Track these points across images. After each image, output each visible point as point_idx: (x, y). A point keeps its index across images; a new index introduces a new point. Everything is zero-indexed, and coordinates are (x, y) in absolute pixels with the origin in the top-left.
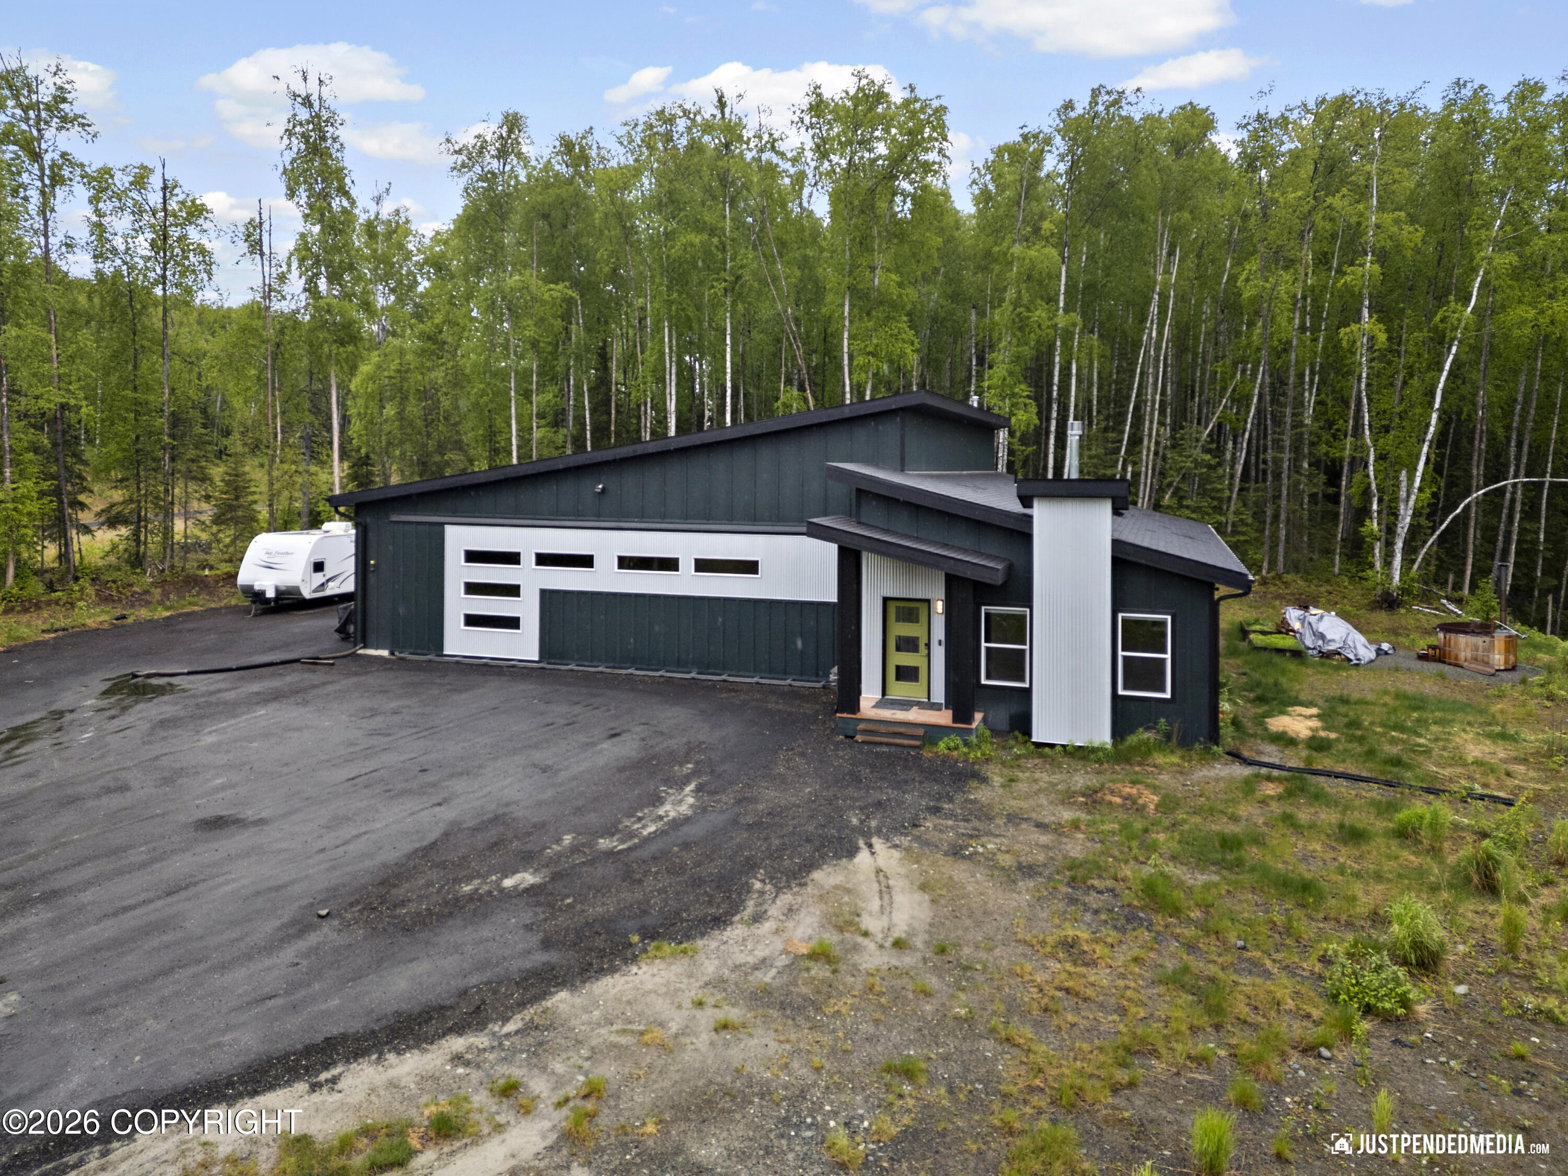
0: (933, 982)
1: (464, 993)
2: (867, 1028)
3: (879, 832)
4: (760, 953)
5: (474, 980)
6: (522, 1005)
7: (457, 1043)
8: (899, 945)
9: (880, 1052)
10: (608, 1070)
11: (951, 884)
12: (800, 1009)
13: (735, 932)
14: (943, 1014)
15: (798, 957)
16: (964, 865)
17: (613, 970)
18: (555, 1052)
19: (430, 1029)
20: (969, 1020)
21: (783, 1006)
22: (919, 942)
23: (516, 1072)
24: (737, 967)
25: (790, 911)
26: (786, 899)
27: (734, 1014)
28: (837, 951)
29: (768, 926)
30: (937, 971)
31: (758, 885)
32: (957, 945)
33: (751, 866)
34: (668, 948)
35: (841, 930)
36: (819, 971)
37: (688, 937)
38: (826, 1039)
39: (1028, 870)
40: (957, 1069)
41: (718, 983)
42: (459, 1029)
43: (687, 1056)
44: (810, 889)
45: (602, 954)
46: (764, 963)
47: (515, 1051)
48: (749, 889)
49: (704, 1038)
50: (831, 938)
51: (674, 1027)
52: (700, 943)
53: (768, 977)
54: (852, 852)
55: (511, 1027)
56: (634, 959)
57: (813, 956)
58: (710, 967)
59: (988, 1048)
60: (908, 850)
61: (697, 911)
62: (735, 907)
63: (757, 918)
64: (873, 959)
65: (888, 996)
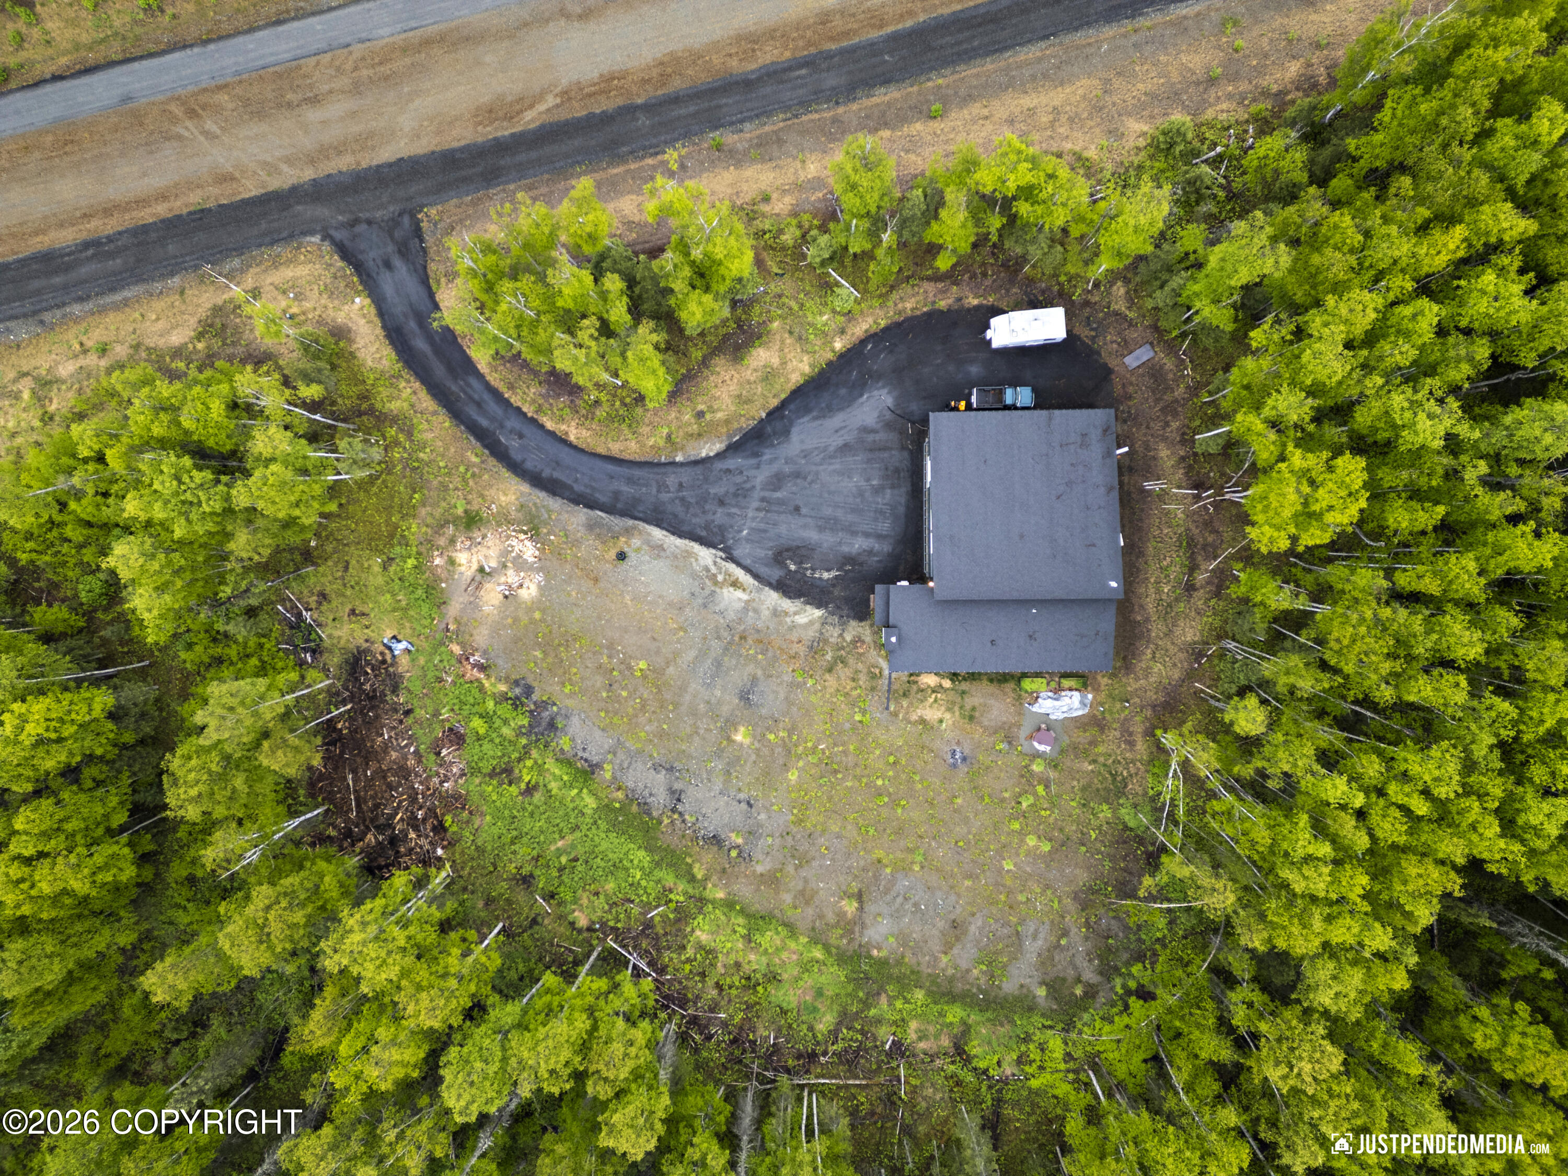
0: (786, 627)
2: (774, 622)
3: (826, 610)
4: (785, 606)
6: (764, 585)
7: (756, 583)
8: (794, 621)
9: (770, 624)
10: (758, 600)
11: (815, 623)
12: (775, 614)
13: (789, 601)
14: (780, 629)
15: (785, 611)
17: (775, 591)
18: (758, 593)
25: (796, 606)
26: (799, 604)
27: (771, 608)
28: (788, 615)
29: (792, 604)
30: (789, 627)
31: (802, 599)
32: (796, 628)
33: (808, 596)
34: (782, 595)
36: (784, 613)
37: (785, 596)
38: (771, 619)
39: (822, 634)
40: (771, 632)
41: (777, 603)
43: (762, 606)
44: (803, 606)
46: (782, 608)
48: (800, 598)
50: (791, 613)
51: (766, 603)
52: (784, 599)
54: (818, 608)
55: (760, 586)
58: (780, 602)
64: (788, 620)
65: (780, 623)
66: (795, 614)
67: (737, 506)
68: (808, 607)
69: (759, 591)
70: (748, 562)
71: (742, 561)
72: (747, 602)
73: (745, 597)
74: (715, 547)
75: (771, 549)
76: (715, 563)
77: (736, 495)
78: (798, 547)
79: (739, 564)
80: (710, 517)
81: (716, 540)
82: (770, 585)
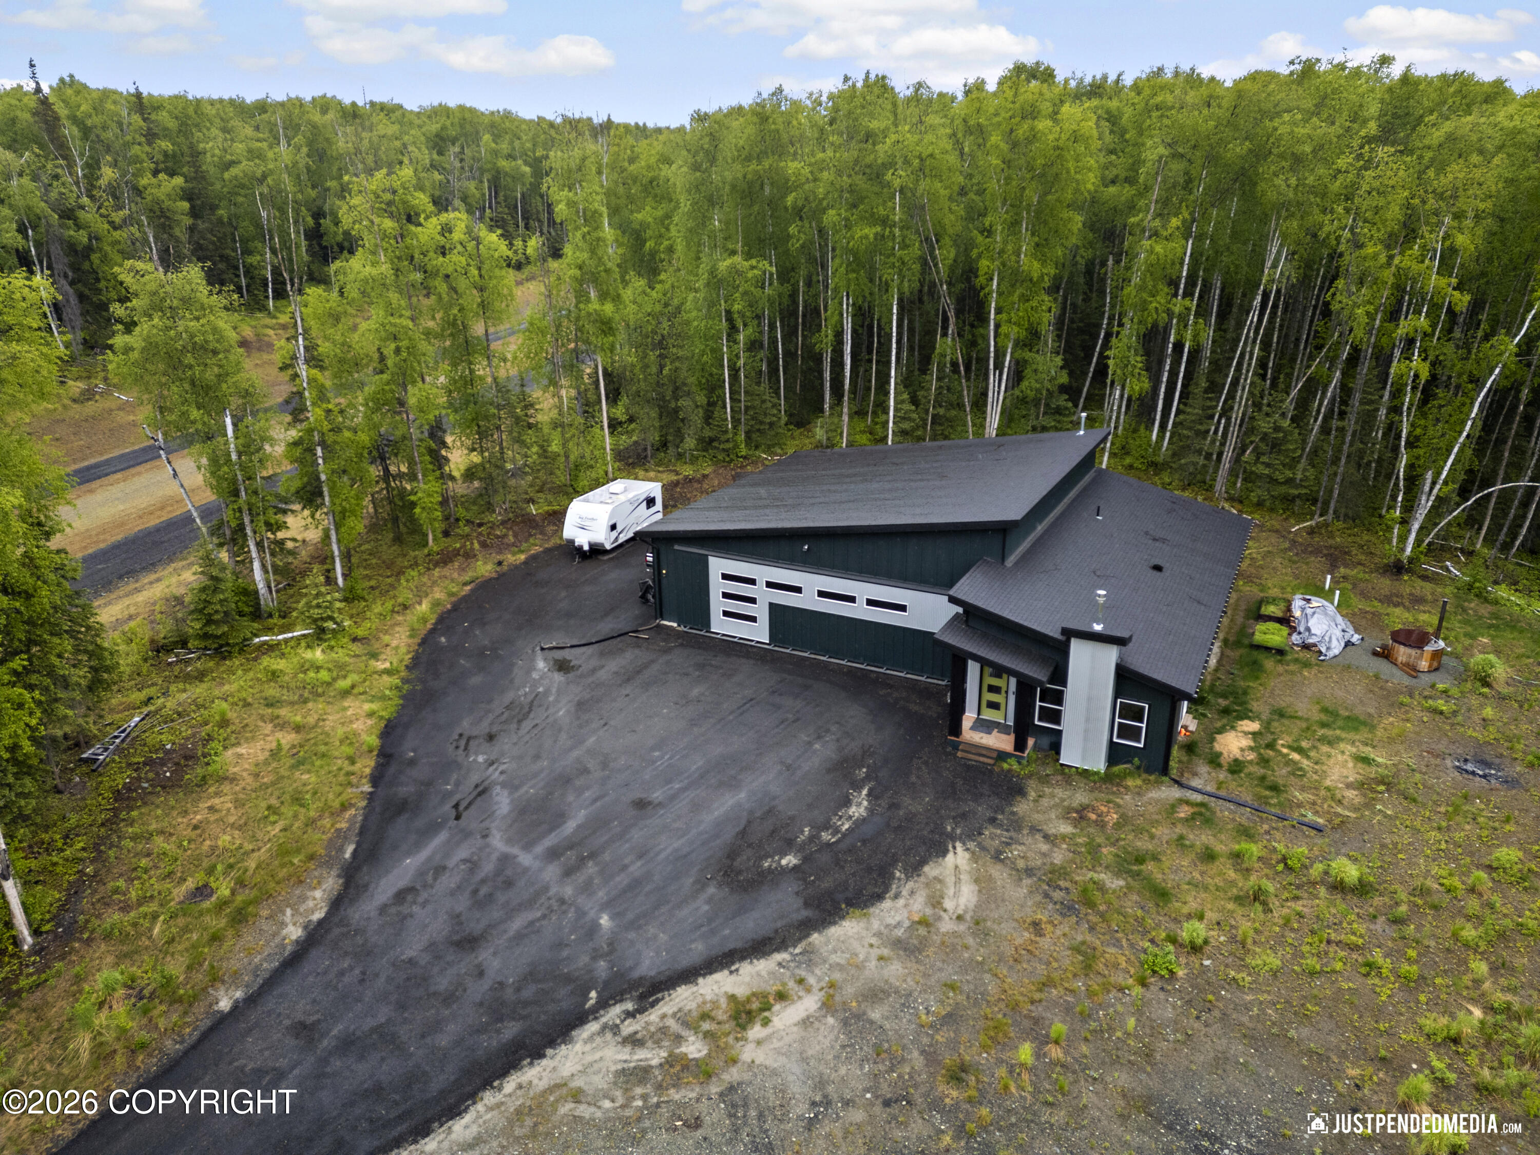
0: (970, 941)
1: (776, 931)
2: (939, 964)
3: (960, 839)
4: (898, 918)
5: (779, 924)
6: (800, 940)
7: (779, 957)
8: (960, 918)
9: (943, 976)
10: (837, 976)
11: (990, 878)
12: (913, 952)
13: (887, 904)
14: (971, 960)
15: (914, 923)
16: (999, 866)
17: (835, 923)
18: (816, 965)
19: (767, 949)
20: (982, 963)
21: (905, 950)
22: (968, 917)
23: (803, 973)
24: (887, 926)
25: (912, 893)
26: (910, 884)
27: (886, 952)
28: (931, 920)
29: (901, 902)
30: (974, 935)
31: (898, 874)
32: (985, 920)
33: (894, 861)
34: (858, 912)
35: (934, 907)
36: (922, 931)
37: (866, 906)
38: (922, 968)
39: (1029, 872)
40: (972, 987)
41: (879, 934)
42: (778, 950)
43: (867, 972)
44: (922, 879)
45: (830, 914)
46: (898, 925)
47: (800, 963)
48: (892, 877)
49: (873, 964)
50: (929, 911)
51: (861, 957)
52: (872, 910)
53: (899, 932)
54: (944, 853)
55: (797, 950)
56: (843, 918)
57: (920, 923)
58: (876, 925)
59: (987, 977)
60: (973, 853)
61: (871, 889)
62: (887, 889)
63: (897, 896)
64: (947, 925)
65: (950, 948)
66: (936, 902)
67: (511, 912)
68: (930, 870)
69: (810, 958)
70: (698, 949)
71: (685, 962)
72: (827, 1006)
73: (809, 1004)
74: (581, 1018)
75: (701, 884)
76: (634, 1041)
77: (481, 903)
78: (743, 833)
79: (689, 975)
80: (478, 990)
81: (563, 1001)
82: (806, 927)
